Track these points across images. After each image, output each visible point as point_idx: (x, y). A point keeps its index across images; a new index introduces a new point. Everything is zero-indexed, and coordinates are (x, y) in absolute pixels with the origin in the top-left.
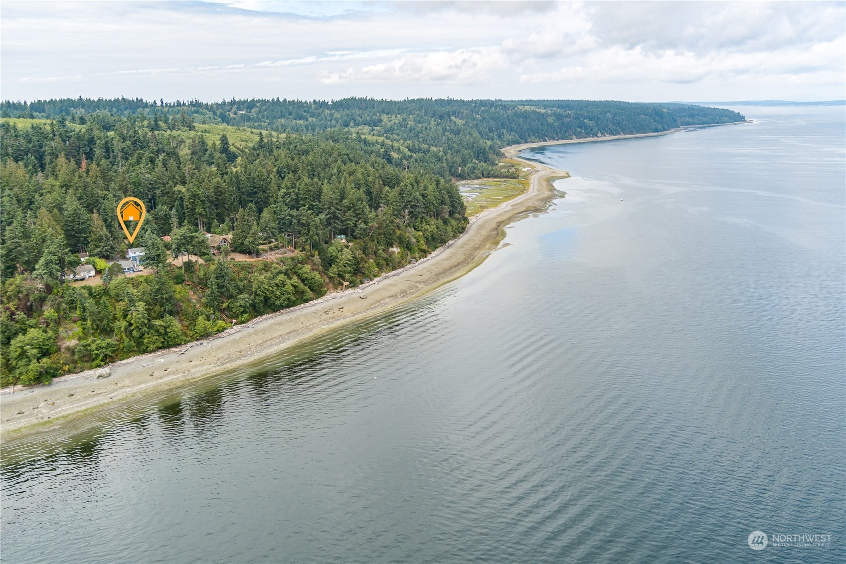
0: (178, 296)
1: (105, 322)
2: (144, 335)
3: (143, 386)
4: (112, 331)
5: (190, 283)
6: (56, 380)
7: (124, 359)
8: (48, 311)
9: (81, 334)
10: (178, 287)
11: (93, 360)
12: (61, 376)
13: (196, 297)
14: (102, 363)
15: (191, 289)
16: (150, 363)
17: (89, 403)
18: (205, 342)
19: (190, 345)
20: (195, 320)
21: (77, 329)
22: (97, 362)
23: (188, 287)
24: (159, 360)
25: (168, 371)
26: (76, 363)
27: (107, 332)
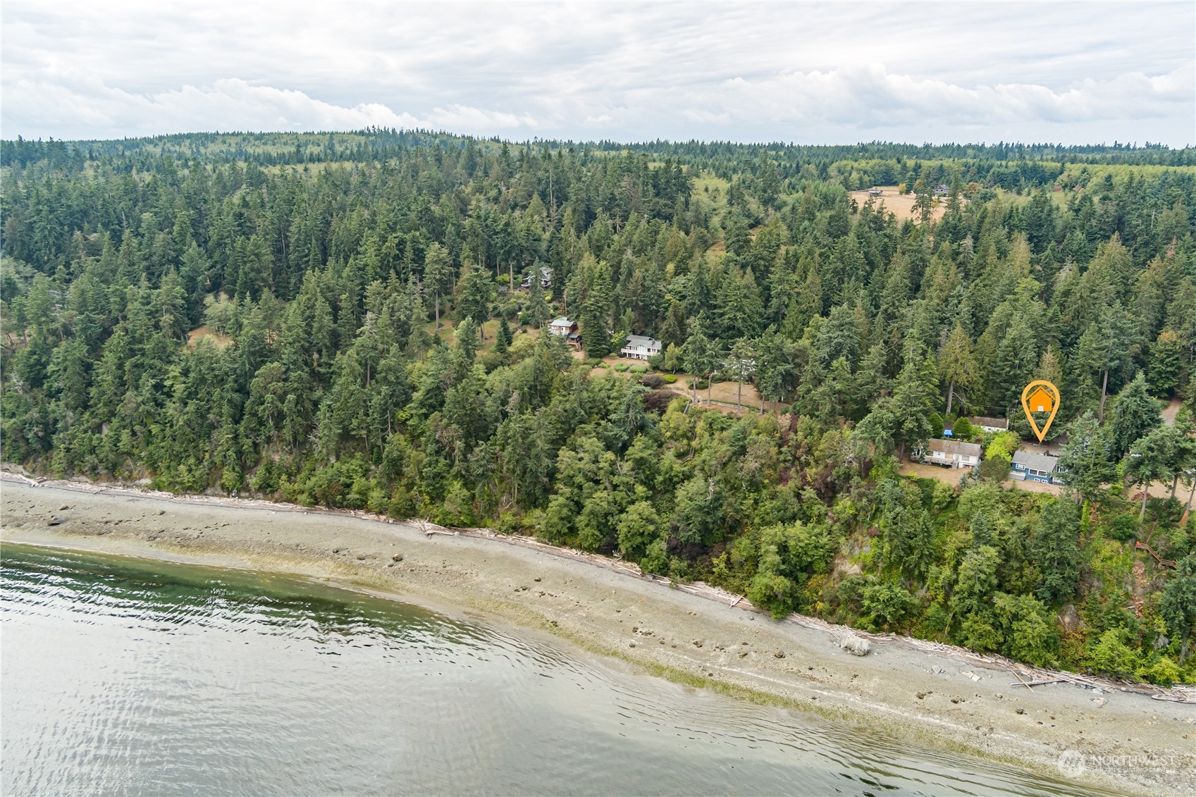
0: (1097, 564)
1: (914, 557)
2: (969, 611)
3: (883, 708)
4: (922, 578)
5: (1146, 546)
6: (797, 618)
7: (920, 638)
8: (844, 504)
9: (869, 562)
10: (1110, 547)
11: (863, 614)
12: (806, 615)
13: (1146, 581)
14: (872, 627)
15: (1145, 560)
16: (952, 669)
17: (779, 685)
18: (1101, 685)
19: (1064, 675)
20: (1103, 629)
21: (868, 549)
22: (864, 620)
23: (1139, 554)
24: (970, 674)
25: (961, 705)
26: (839, 605)
27: (915, 576)
